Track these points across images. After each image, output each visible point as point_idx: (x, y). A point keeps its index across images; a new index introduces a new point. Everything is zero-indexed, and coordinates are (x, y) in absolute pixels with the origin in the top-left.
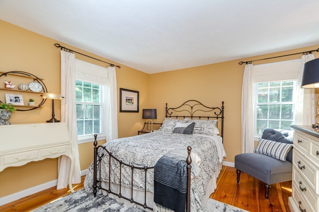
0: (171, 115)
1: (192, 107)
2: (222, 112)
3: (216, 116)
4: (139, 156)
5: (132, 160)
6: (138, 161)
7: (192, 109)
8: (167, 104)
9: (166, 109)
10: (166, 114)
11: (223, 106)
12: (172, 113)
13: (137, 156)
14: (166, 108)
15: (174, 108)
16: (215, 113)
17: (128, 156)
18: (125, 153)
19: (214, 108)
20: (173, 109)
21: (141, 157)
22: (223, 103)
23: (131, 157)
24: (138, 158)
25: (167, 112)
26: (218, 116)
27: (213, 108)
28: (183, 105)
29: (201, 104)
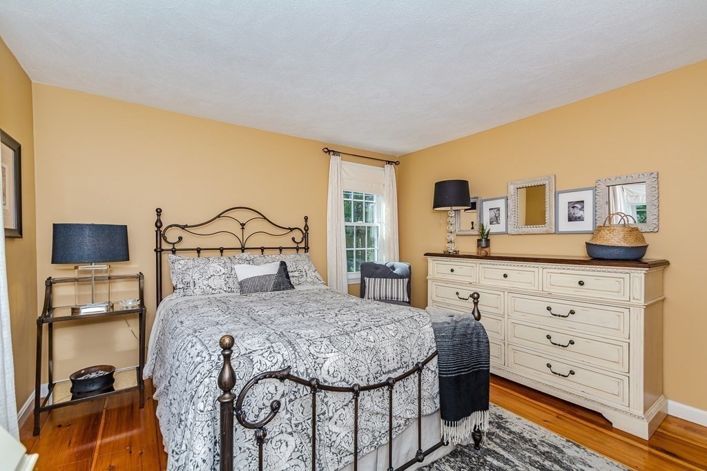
0: (177, 247)
1: (243, 225)
2: (305, 236)
3: (295, 246)
4: (389, 350)
5: (375, 368)
6: (391, 361)
7: (243, 228)
8: (159, 212)
9: (159, 228)
10: (158, 243)
11: (306, 226)
12: (180, 239)
13: (383, 351)
14: (158, 224)
15: (186, 226)
16: (293, 239)
17: (360, 364)
18: (347, 361)
19: (291, 230)
20: (184, 227)
21: (395, 347)
22: (306, 219)
23: (369, 361)
24: (390, 355)
25: (160, 235)
26: (300, 246)
27: (289, 229)
28: (219, 216)
29: (265, 218)
